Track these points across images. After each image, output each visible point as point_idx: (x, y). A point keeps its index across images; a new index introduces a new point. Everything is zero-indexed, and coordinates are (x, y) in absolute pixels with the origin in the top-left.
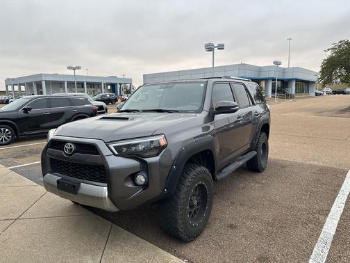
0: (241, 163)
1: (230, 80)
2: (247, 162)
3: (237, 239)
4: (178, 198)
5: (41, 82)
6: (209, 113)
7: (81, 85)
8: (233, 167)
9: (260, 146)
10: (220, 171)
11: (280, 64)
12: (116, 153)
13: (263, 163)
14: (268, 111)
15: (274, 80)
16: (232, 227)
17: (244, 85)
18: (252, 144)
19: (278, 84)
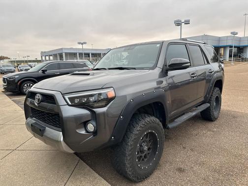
0: (194, 113)
1: (186, 42)
2: (202, 112)
3: (183, 183)
4: (127, 145)
5: (62, 53)
6: (163, 69)
7: (87, 55)
8: (185, 117)
9: (214, 99)
10: (172, 121)
11: (237, 34)
12: (70, 104)
13: (215, 113)
14: (223, 69)
15: (231, 47)
16: (180, 170)
17: (200, 47)
18: (205, 97)
19: (234, 50)
